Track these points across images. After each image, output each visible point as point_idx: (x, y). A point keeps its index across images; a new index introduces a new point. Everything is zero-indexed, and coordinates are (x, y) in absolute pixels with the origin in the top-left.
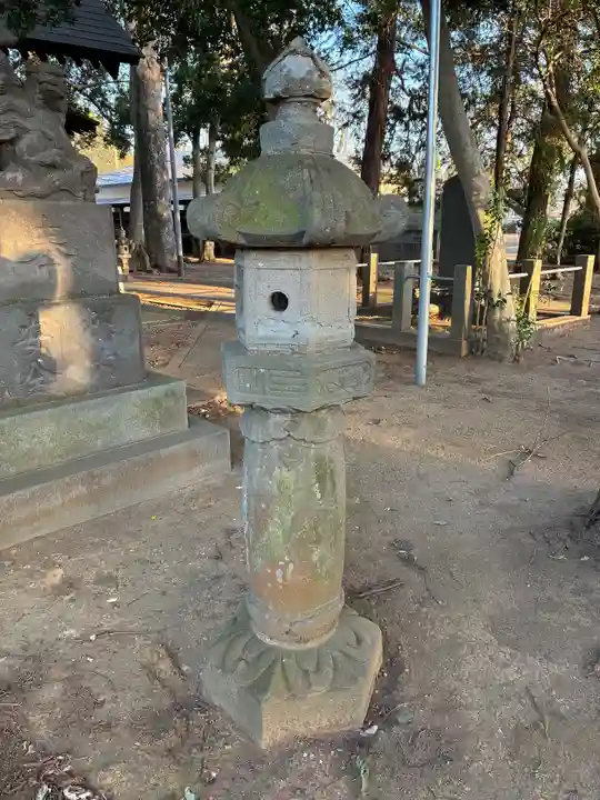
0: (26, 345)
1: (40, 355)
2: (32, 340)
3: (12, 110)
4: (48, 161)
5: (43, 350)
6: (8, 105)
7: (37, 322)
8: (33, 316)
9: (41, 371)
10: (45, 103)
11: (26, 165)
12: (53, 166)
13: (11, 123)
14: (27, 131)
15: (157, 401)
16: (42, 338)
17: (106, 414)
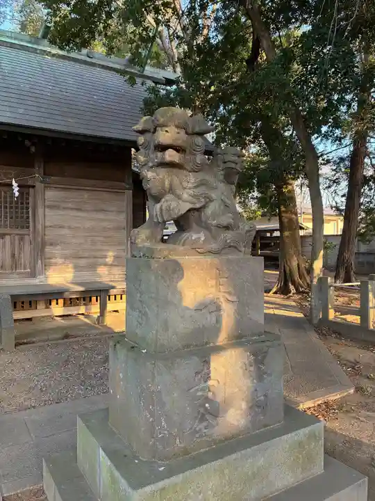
0: (197, 390)
1: (207, 399)
2: (202, 385)
3: (203, 184)
4: (225, 224)
5: (210, 394)
6: (201, 181)
7: (209, 368)
8: (207, 362)
9: (208, 417)
10: (225, 178)
11: (207, 228)
12: (227, 228)
13: (202, 194)
14: (211, 201)
15: (300, 444)
16: (210, 383)
17: (261, 462)
